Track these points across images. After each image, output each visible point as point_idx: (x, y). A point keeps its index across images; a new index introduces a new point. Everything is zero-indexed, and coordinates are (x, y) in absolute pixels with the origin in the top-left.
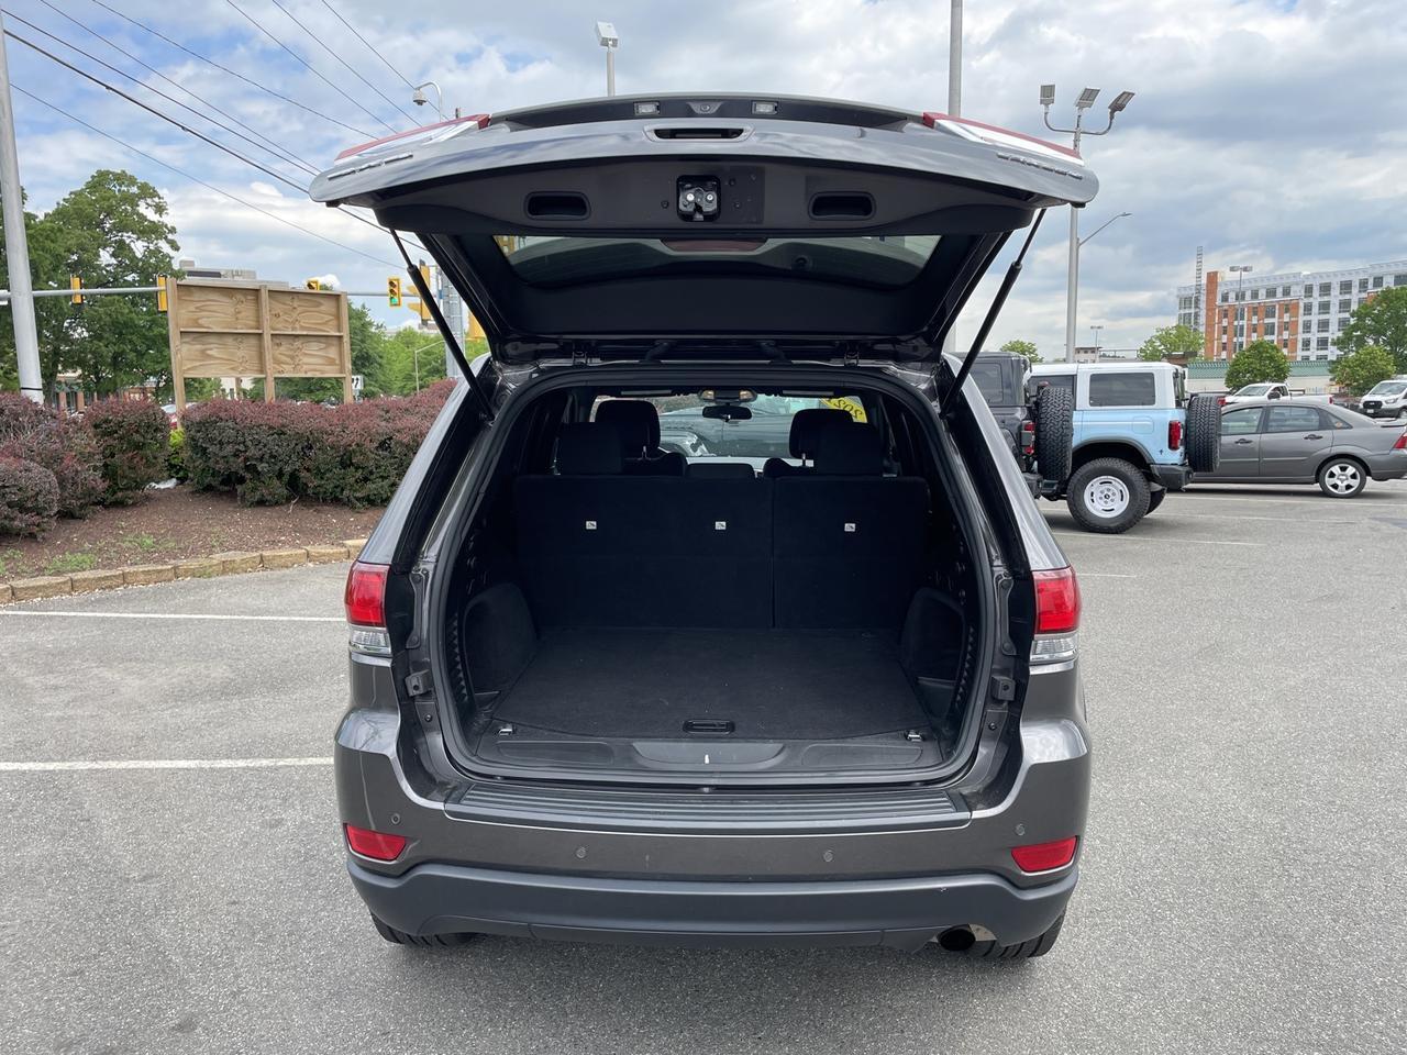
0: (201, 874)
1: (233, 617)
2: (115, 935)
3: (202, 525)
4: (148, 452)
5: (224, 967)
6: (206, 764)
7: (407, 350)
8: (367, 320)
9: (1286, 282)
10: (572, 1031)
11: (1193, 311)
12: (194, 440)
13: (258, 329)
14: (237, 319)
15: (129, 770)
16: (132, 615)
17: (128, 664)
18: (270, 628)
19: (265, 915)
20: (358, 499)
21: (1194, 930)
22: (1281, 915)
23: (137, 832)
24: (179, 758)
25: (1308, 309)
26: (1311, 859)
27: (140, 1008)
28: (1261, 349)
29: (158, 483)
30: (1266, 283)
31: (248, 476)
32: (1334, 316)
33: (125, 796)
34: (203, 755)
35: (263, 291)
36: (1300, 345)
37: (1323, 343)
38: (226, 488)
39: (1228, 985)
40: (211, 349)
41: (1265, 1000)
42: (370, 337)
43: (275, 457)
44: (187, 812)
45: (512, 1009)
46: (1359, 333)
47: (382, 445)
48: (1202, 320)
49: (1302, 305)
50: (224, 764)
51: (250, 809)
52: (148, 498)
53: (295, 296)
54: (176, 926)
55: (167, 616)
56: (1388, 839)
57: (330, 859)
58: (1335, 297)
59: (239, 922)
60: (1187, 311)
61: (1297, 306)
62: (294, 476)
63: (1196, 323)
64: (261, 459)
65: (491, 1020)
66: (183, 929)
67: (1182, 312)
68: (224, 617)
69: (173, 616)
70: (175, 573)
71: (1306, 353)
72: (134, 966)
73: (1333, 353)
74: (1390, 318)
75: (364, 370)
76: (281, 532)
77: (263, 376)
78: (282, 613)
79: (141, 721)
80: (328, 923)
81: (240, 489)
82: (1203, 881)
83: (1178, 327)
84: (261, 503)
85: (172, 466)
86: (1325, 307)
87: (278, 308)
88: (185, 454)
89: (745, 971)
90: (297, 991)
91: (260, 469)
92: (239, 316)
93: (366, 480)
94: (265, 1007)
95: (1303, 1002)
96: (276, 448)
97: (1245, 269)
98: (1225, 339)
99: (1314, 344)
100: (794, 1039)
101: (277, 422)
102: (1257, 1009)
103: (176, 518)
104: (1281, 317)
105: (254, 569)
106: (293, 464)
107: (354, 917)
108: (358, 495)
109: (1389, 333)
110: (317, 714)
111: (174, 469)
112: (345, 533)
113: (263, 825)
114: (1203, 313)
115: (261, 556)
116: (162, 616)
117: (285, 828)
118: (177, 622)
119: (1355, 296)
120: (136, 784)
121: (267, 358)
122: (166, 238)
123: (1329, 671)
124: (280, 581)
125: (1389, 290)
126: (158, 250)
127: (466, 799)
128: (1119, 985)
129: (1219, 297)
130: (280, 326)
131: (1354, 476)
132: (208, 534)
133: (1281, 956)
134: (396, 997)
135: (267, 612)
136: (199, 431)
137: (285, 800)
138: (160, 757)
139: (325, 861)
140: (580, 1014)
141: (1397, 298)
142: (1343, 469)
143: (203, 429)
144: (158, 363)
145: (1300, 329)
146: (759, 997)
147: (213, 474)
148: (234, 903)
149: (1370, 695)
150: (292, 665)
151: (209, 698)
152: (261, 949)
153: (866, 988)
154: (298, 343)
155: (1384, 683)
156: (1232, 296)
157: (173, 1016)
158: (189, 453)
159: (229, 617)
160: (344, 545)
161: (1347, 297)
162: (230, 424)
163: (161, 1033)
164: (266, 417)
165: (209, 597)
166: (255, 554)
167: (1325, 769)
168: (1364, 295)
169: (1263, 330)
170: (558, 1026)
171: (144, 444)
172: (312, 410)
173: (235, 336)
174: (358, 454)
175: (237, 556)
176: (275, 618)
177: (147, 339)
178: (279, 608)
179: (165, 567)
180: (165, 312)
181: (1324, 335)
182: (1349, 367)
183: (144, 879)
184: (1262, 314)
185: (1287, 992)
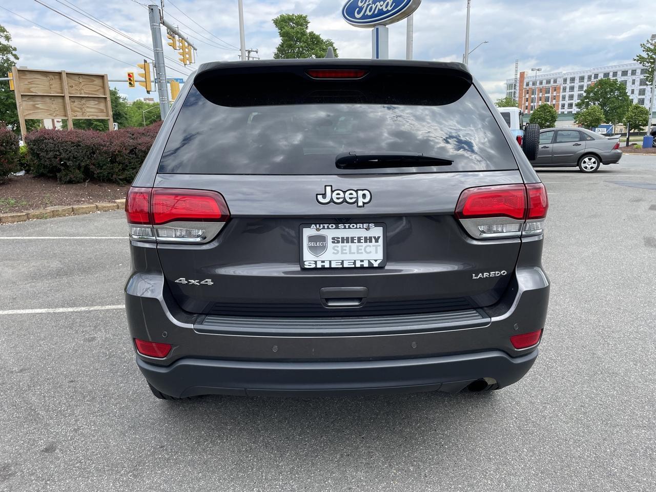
0: (53, 367)
1: (60, 238)
2: (7, 401)
3: (40, 193)
4: (9, 156)
5: (69, 416)
6: (51, 311)
7: (139, 111)
8: (118, 95)
9: (555, 77)
10: (263, 439)
11: (513, 91)
12: (32, 150)
13: (62, 93)
14: (50, 88)
15: (9, 315)
16: (6, 238)
17: (5, 262)
18: (81, 242)
19: (90, 387)
20: (121, 179)
21: (569, 372)
22: (609, 363)
23: (16, 346)
24: (36, 308)
25: (564, 89)
26: (616, 335)
27: (23, 440)
28: (545, 108)
29: (15, 173)
30: (546, 77)
31: (63, 168)
32: (576, 93)
33: (8, 328)
34: (49, 306)
35: (63, 73)
36: (560, 107)
37: (570, 105)
38: (51, 175)
39: (592, 398)
40: (38, 104)
41: (612, 405)
42: (120, 104)
43: (76, 158)
44: (42, 336)
45: (230, 429)
46: (587, 100)
47: (132, 151)
48: (517, 95)
49: (562, 87)
50: (61, 310)
51: (77, 332)
52: (10, 180)
53: (81, 76)
54: (40, 395)
55: (25, 238)
56: (650, 325)
57: (123, 356)
58: (577, 84)
59: (75, 392)
60: (510, 91)
61: (559, 88)
62: (87, 168)
63: (514, 97)
64: (69, 159)
65: (219, 436)
66: (44, 397)
67: (508, 91)
68: (55, 238)
69: (28, 238)
70: (28, 217)
71: (563, 110)
72: (18, 417)
73: (575, 110)
74: (602, 93)
75: (118, 121)
76: (82, 196)
77: (66, 118)
78: (86, 235)
79: (14, 290)
80: (125, 390)
81: (58, 175)
82: (568, 348)
83: (506, 98)
84: (70, 182)
85: (22, 164)
86: (572, 89)
87: (72, 82)
88: (29, 158)
89: (350, 403)
90: (111, 426)
91: (68, 164)
92: (51, 86)
93: (124, 169)
94: (94, 436)
95: (630, 406)
96: (76, 153)
97: (538, 70)
98: (527, 104)
99: (566, 106)
100: (381, 437)
101: (75, 140)
102: (609, 410)
103: (26, 190)
104: (552, 93)
105: (69, 214)
106: (86, 161)
107: (139, 386)
108: (120, 177)
109: (601, 100)
110: (109, 284)
111: (23, 166)
112: (115, 196)
113: (85, 340)
114: (517, 92)
115: (72, 208)
116: (22, 238)
117: (97, 341)
118: (30, 241)
119: (586, 83)
120: (14, 322)
121: (68, 109)
122: (12, 53)
123: (602, 248)
124: (83, 220)
125: (602, 80)
126: (8, 60)
127: (206, 322)
128: (539, 401)
129: (525, 84)
130: (73, 92)
131: (594, 163)
132: (44, 197)
133: (614, 383)
134: (166, 427)
135: (78, 235)
136: (34, 145)
137: (96, 327)
138: (26, 308)
139: (120, 358)
140: (267, 430)
141: (605, 83)
142: (590, 159)
143: (37, 144)
144: (12, 117)
145: (561, 99)
146: (359, 417)
147: (44, 168)
148: (72, 381)
149: (624, 258)
150: (93, 260)
151: (50, 277)
152: (89, 405)
153: (413, 409)
154: (83, 101)
155: (629, 253)
156: (531, 83)
157: (42, 444)
158: (31, 157)
159: (58, 238)
160: (115, 202)
161: (582, 83)
162: (51, 141)
163: (36, 454)
164: (70, 137)
165: (47, 228)
166: (70, 207)
167: (612, 293)
168: (590, 83)
169: (544, 100)
170: (256, 437)
171: (6, 152)
172: (93, 134)
173: (50, 97)
174: (119, 156)
175: (60, 208)
176: (82, 238)
177: (5, 105)
178: (84, 233)
179: (22, 214)
180: (14, 91)
181: (571, 102)
182: (584, 116)
183: (21, 371)
184: (544, 92)
185: (621, 401)
